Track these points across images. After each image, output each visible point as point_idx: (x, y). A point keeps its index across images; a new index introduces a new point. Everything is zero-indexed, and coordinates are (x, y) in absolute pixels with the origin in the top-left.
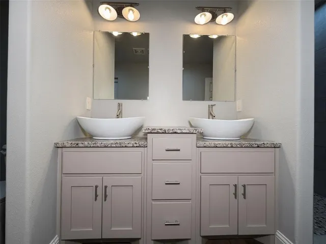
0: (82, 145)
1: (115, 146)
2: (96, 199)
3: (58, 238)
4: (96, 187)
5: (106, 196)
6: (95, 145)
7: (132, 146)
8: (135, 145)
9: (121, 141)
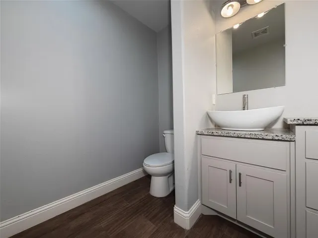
0: (216, 134)
1: (249, 137)
2: (230, 182)
3: (199, 202)
4: (231, 172)
5: (240, 183)
6: (228, 135)
7: (271, 138)
8: (277, 138)
9: (256, 133)
